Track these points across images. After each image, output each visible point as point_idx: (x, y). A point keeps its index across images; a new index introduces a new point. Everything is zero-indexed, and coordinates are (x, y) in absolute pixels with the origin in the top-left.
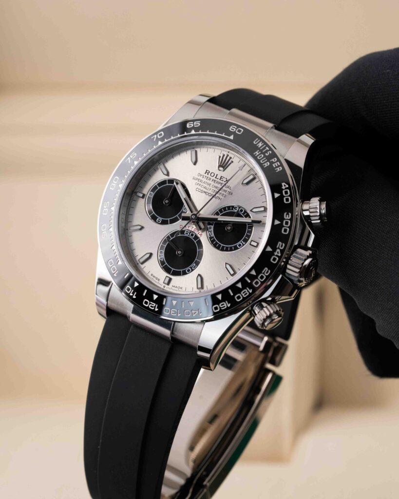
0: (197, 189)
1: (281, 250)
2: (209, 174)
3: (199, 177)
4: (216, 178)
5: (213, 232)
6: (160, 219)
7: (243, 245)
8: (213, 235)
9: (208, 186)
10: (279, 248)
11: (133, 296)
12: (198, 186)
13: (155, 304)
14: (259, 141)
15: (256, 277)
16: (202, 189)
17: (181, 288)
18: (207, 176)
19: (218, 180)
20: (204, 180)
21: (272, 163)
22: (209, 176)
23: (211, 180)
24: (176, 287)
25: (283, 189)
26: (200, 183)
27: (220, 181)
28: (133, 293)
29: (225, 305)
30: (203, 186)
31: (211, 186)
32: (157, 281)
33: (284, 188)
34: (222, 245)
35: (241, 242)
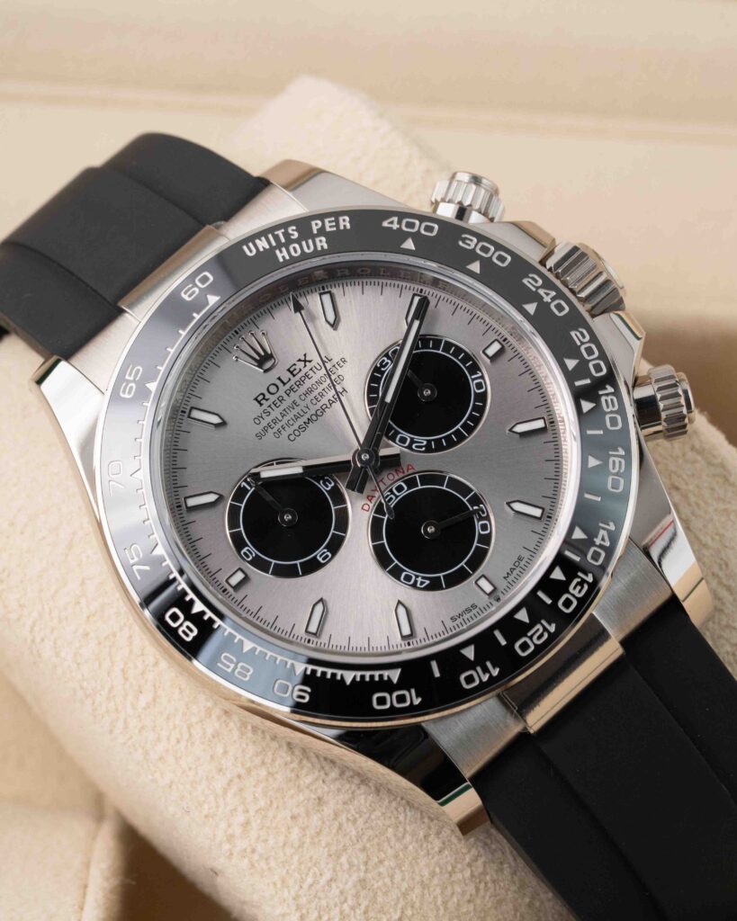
0: (292, 438)
1: (542, 287)
2: (268, 396)
3: (264, 423)
4: (284, 384)
5: (416, 438)
6: (320, 553)
7: (482, 377)
8: (423, 440)
9: (297, 410)
10: (537, 288)
11: (491, 675)
12: (284, 434)
13: (538, 626)
14: (251, 245)
15: (583, 364)
16: (296, 426)
17: (520, 559)
18: (270, 402)
19: (294, 380)
20: (276, 413)
21: (322, 231)
22: (273, 398)
23: (285, 397)
24: (512, 570)
25: (400, 229)
26: (279, 426)
27: (297, 378)
28: (486, 670)
29: (617, 460)
30: (291, 422)
31: (299, 401)
32: (474, 611)
33: (395, 226)
34: (458, 426)
35: (473, 380)
